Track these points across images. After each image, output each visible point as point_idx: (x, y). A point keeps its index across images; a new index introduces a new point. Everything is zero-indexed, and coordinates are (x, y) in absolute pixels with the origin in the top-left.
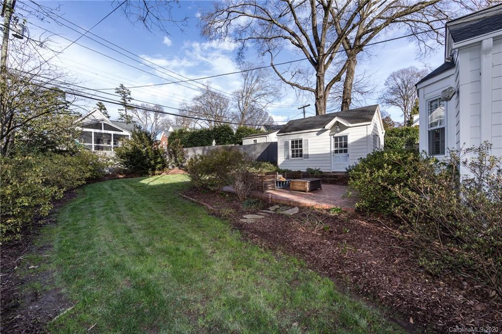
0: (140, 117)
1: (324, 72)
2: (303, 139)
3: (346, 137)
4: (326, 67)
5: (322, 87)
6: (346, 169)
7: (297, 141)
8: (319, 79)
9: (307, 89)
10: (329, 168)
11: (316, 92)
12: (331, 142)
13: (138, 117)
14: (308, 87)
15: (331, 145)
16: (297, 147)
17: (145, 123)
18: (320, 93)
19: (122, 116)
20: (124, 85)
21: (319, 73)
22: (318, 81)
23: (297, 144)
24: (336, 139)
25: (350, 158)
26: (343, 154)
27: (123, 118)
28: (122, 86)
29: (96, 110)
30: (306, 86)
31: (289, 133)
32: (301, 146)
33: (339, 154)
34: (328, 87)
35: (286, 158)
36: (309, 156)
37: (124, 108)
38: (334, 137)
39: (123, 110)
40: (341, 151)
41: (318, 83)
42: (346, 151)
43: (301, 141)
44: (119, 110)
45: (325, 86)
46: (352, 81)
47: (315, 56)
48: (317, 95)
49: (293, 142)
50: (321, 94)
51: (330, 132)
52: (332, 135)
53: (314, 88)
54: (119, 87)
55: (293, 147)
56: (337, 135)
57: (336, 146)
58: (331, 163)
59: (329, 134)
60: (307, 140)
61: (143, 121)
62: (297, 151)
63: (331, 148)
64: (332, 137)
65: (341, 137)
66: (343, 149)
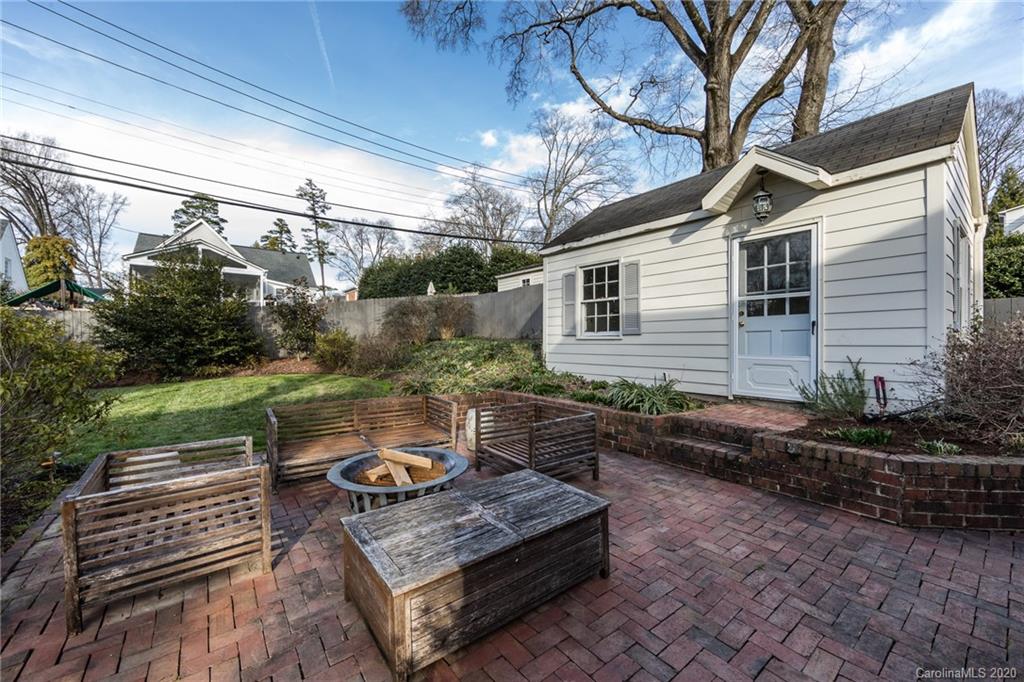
0: (351, 244)
1: (731, 75)
2: (622, 261)
3: (802, 241)
4: (735, 61)
5: (722, 119)
6: (803, 391)
7: (600, 272)
8: (716, 97)
9: (677, 131)
10: (721, 379)
11: (704, 137)
12: (729, 265)
13: (348, 244)
14: (678, 124)
15: (729, 279)
16: (600, 293)
17: (359, 257)
18: (717, 138)
19: (310, 242)
20: (313, 182)
21: (713, 79)
22: (711, 102)
23: (603, 282)
24: (753, 252)
25: (824, 337)
26: (788, 320)
27: (310, 246)
28: (310, 183)
29: (201, 223)
30: (676, 123)
31: (575, 245)
32: (614, 290)
33: (766, 321)
34: (743, 120)
35: (567, 331)
36: (644, 327)
37: (314, 227)
38: (742, 246)
39: (311, 230)
40: (777, 308)
41: (712, 111)
42: (801, 306)
43: (614, 271)
44: (303, 230)
45: (733, 119)
46: (820, 108)
47: (700, 31)
48: (708, 145)
49: (588, 275)
50: (720, 140)
51: (730, 224)
52: (734, 236)
53: (700, 125)
54: (303, 186)
55: (588, 293)
56: (757, 233)
57: (754, 282)
58: (729, 358)
59: (720, 231)
60: (636, 265)
61: (357, 253)
62: (602, 307)
63: (729, 291)
64: (736, 243)
65: (775, 243)
66: (787, 295)
